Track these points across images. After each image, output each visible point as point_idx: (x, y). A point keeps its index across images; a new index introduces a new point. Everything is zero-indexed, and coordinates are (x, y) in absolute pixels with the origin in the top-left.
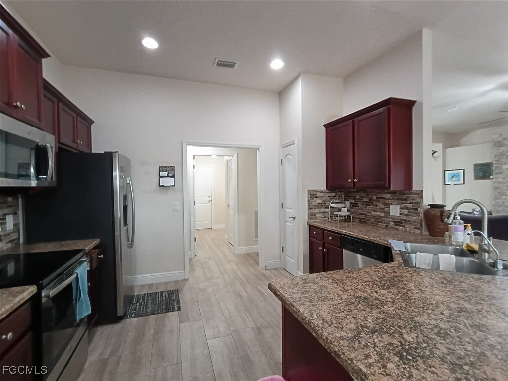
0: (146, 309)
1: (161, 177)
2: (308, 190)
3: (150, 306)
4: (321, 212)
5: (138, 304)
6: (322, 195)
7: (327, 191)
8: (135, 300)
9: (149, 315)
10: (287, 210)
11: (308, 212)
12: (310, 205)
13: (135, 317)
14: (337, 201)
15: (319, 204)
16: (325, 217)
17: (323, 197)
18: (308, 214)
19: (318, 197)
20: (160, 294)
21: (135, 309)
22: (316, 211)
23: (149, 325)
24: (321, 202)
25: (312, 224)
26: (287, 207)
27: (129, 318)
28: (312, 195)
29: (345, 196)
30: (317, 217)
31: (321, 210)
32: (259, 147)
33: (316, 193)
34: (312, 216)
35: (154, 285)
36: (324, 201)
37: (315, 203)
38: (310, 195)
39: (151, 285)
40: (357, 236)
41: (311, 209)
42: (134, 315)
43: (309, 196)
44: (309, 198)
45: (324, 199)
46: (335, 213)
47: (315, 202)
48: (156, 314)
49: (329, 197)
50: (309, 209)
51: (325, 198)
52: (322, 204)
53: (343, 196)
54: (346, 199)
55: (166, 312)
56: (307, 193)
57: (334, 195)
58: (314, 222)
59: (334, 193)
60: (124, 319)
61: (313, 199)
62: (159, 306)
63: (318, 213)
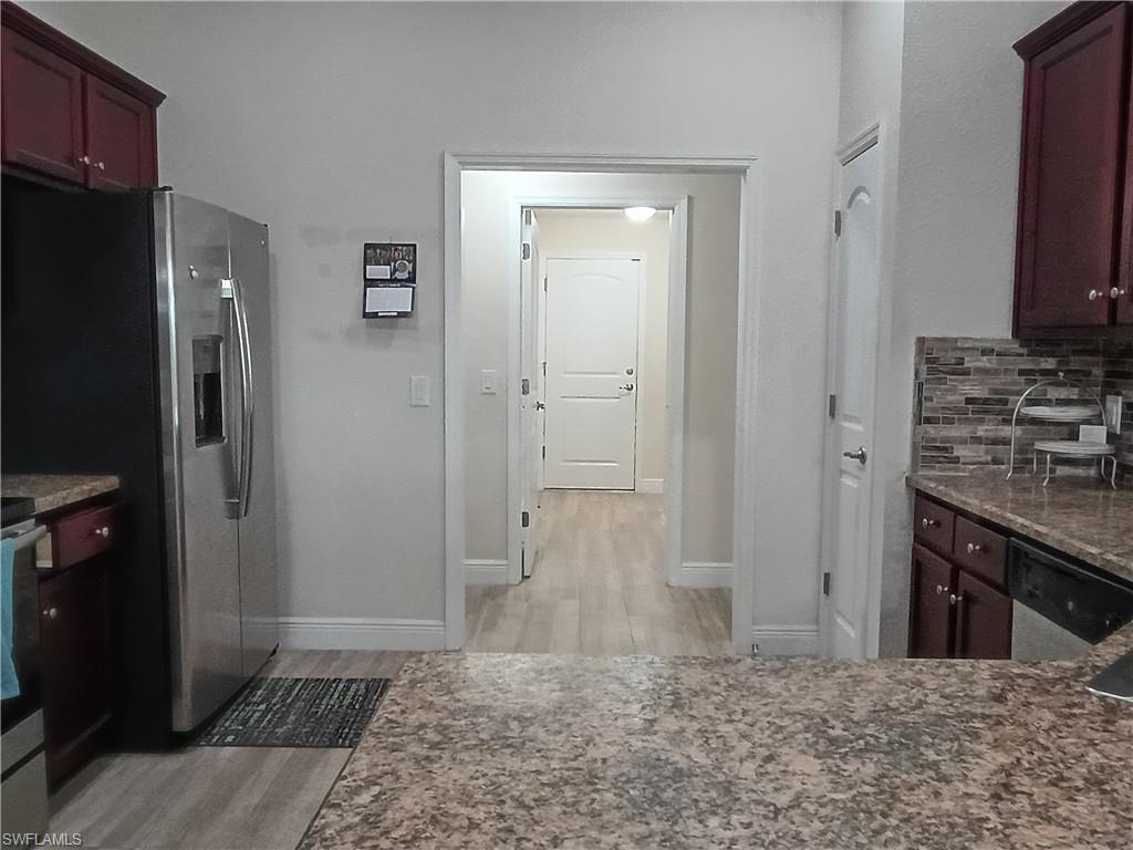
0: (275, 727)
1: (370, 283)
2: (921, 341)
3: (292, 718)
4: (977, 440)
5: (263, 707)
6: (984, 362)
7: (1015, 347)
8: (259, 693)
9: (275, 746)
10: (846, 424)
11: (914, 434)
12: (926, 404)
13: (230, 745)
14: (1063, 393)
15: (969, 401)
16: (996, 461)
17: (996, 372)
18: (914, 446)
19: (966, 373)
20: (341, 686)
21: (245, 722)
22: (955, 431)
23: (260, 775)
24: (978, 392)
25: (932, 487)
26: (847, 413)
27: (215, 745)
28: (937, 361)
29: (1108, 374)
30: (956, 460)
31: (981, 431)
32: (745, 163)
33: (959, 354)
34: (931, 452)
35: (343, 656)
36: (996, 392)
37: (950, 398)
38: (928, 361)
39: (331, 656)
40: (1061, 542)
41: (928, 421)
42: (230, 739)
43: (924, 368)
44: (924, 376)
45: (997, 382)
46: (1039, 446)
47: (954, 390)
48: (298, 746)
49: (1022, 373)
50: (920, 419)
51: (1003, 378)
52: (986, 401)
53: (1098, 372)
54: (1110, 387)
55: (330, 746)
56: (913, 349)
57: (1049, 363)
58: (938, 480)
59: (1052, 355)
60: (198, 745)
61: (942, 381)
62: (319, 723)
63: (963, 442)
